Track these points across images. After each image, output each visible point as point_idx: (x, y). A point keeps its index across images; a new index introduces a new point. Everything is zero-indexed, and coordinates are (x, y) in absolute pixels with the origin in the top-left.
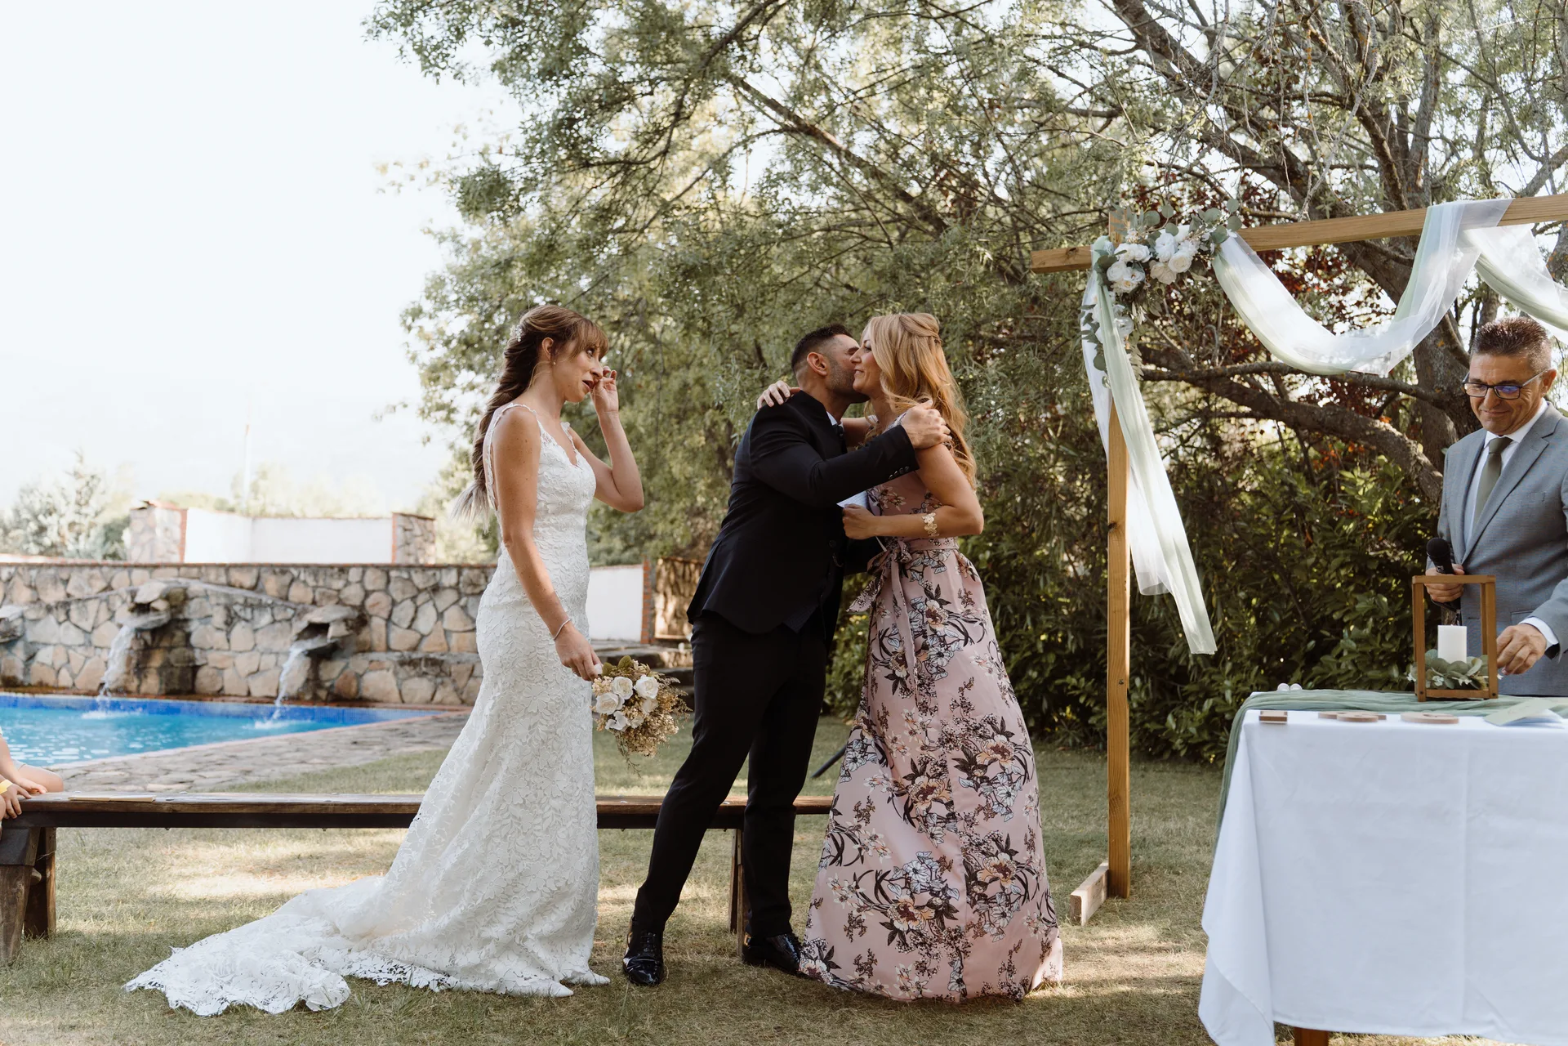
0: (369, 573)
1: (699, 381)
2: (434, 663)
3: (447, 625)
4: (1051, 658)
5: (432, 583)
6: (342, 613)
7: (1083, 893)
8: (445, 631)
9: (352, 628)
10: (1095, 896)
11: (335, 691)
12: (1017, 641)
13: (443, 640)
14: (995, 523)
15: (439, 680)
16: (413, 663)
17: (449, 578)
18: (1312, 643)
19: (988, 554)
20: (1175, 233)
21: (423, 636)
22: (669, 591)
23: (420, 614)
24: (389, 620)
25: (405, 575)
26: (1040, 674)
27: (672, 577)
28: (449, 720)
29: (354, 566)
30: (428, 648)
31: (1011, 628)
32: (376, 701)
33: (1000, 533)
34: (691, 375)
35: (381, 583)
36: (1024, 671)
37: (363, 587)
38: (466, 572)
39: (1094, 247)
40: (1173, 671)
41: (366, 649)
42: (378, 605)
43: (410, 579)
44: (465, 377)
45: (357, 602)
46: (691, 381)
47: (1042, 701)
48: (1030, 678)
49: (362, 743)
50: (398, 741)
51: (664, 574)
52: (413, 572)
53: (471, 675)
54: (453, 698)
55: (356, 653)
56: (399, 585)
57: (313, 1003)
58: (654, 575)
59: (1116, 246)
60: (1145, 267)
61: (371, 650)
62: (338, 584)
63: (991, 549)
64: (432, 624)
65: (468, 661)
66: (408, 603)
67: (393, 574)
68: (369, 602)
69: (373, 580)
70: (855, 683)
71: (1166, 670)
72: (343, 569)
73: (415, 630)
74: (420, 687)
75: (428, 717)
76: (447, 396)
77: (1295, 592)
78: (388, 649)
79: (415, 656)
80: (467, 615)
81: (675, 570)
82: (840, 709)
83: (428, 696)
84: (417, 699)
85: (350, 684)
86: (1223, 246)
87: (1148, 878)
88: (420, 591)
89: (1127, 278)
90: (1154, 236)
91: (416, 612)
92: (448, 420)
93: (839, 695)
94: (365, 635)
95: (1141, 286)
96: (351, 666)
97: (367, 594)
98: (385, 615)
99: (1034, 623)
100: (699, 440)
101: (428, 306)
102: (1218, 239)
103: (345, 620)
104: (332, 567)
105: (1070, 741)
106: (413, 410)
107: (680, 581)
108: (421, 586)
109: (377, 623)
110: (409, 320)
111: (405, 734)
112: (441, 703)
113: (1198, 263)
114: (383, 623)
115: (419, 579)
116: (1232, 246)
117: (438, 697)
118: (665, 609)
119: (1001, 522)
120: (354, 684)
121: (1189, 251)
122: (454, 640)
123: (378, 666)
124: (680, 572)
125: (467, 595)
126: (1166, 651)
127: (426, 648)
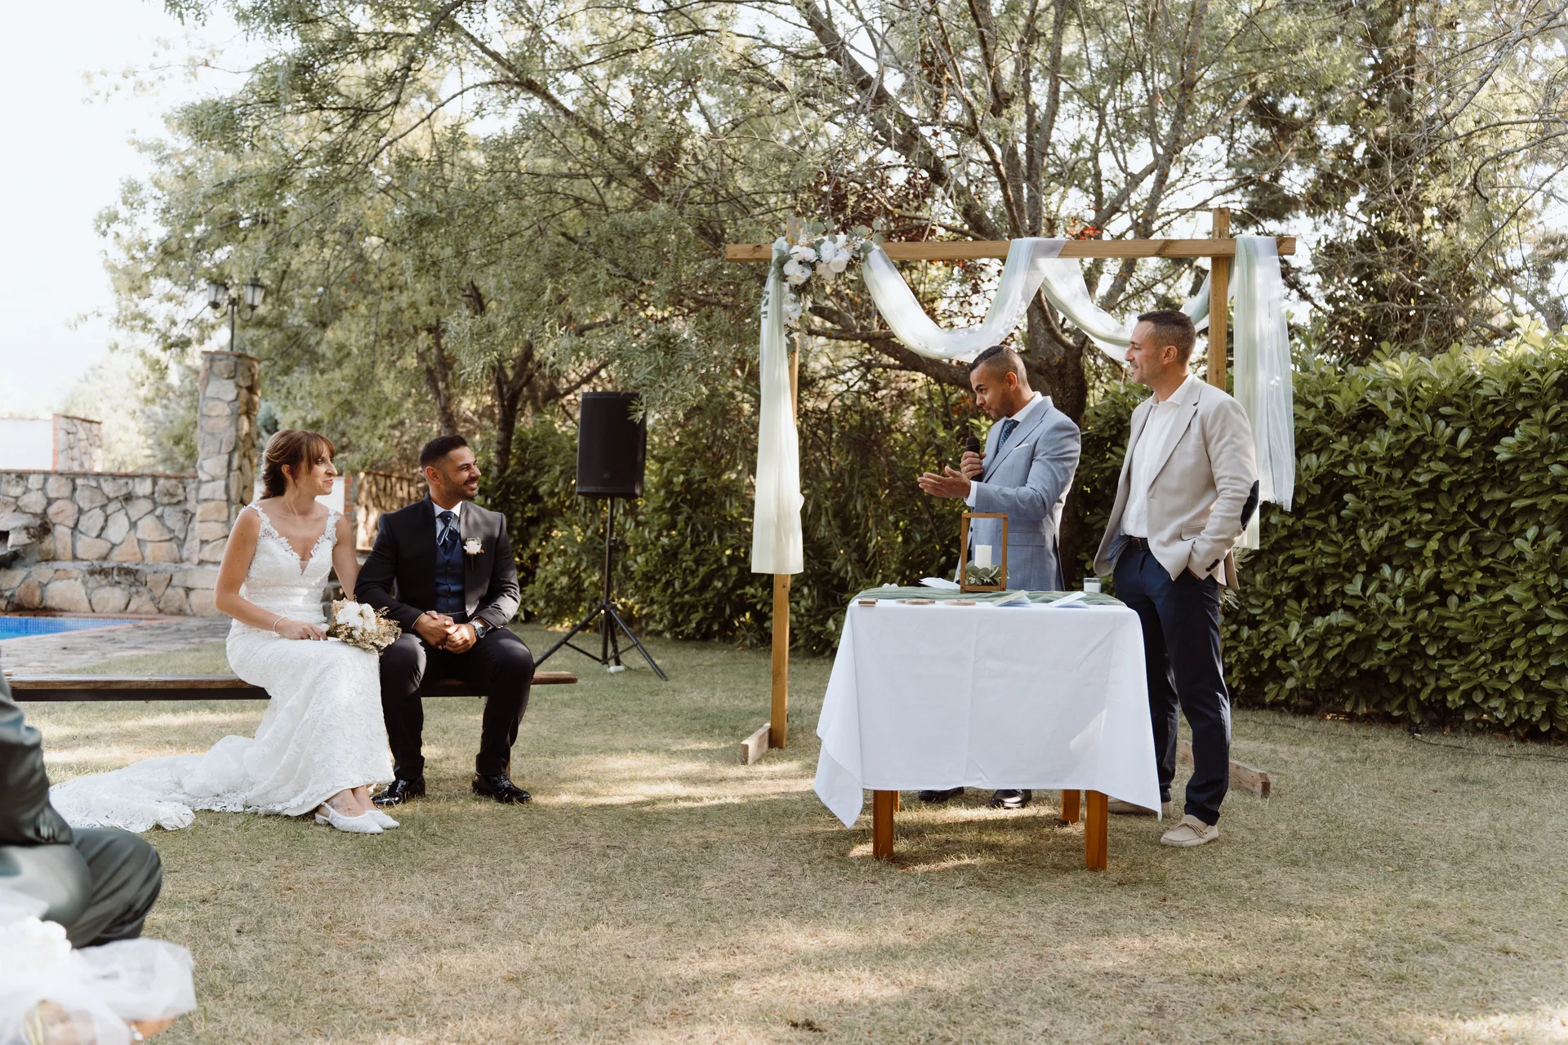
0: (52, 480)
1: (413, 305)
2: (128, 572)
3: (140, 535)
4: (734, 570)
5: (124, 491)
6: (23, 520)
7: (751, 742)
8: (139, 541)
9: (34, 536)
10: (759, 746)
11: (16, 600)
12: (705, 556)
13: (137, 549)
14: (688, 450)
15: (133, 589)
16: (105, 572)
17: (143, 488)
18: (944, 559)
19: (682, 478)
20: (835, 241)
21: (114, 546)
22: (371, 504)
23: (110, 523)
24: (75, 528)
25: (94, 484)
26: (725, 584)
27: (374, 489)
28: (152, 628)
29: (34, 472)
30: (123, 556)
31: (700, 544)
32: (62, 610)
33: (693, 460)
34: (404, 300)
35: (66, 491)
36: (711, 582)
37: (45, 494)
38: (161, 482)
39: (775, 246)
40: (835, 582)
41: (49, 558)
42: (61, 514)
43: (99, 487)
44: (162, 285)
45: (39, 510)
46: (404, 305)
47: (724, 610)
48: (715, 588)
49: (73, 649)
50: (109, 647)
51: (366, 486)
52: (102, 481)
53: (169, 584)
54: (150, 607)
55: (39, 562)
56: (87, 493)
57: (168, 826)
58: (356, 488)
59: (791, 247)
60: (812, 266)
61: (54, 559)
62: (16, 491)
63: (686, 473)
64: (124, 533)
65: (165, 571)
66: (98, 511)
67: (79, 482)
68: (52, 510)
69: (56, 487)
70: (556, 593)
71: (829, 582)
72: (21, 476)
73: (107, 540)
74: (113, 596)
75: (128, 625)
76: (144, 305)
77: (933, 517)
78: (75, 558)
79: (105, 565)
80: (164, 525)
81: (377, 484)
82: (541, 616)
83: (122, 605)
84: (109, 609)
85: (33, 594)
86: (870, 255)
87: (800, 736)
88: (110, 500)
89: (798, 274)
90: (820, 243)
91: (106, 521)
92: (144, 328)
93: (541, 604)
94: (48, 543)
95: (808, 281)
96: (34, 575)
97: (50, 502)
98: (72, 524)
99: (721, 539)
100: (411, 362)
101: (124, 212)
102: (866, 249)
103: (27, 528)
104: (8, 473)
105: (748, 642)
106: (106, 319)
107: (381, 494)
108: (111, 495)
109: (62, 533)
110: (104, 226)
111: (113, 641)
112: (136, 612)
113: (850, 266)
114: (69, 531)
115: (109, 488)
116: (876, 257)
117: (132, 607)
118: (366, 522)
119: (694, 450)
120: (38, 593)
121: (845, 256)
122: (149, 550)
123: (67, 575)
124: (382, 486)
125: (164, 505)
126: (830, 565)
127: (117, 558)
